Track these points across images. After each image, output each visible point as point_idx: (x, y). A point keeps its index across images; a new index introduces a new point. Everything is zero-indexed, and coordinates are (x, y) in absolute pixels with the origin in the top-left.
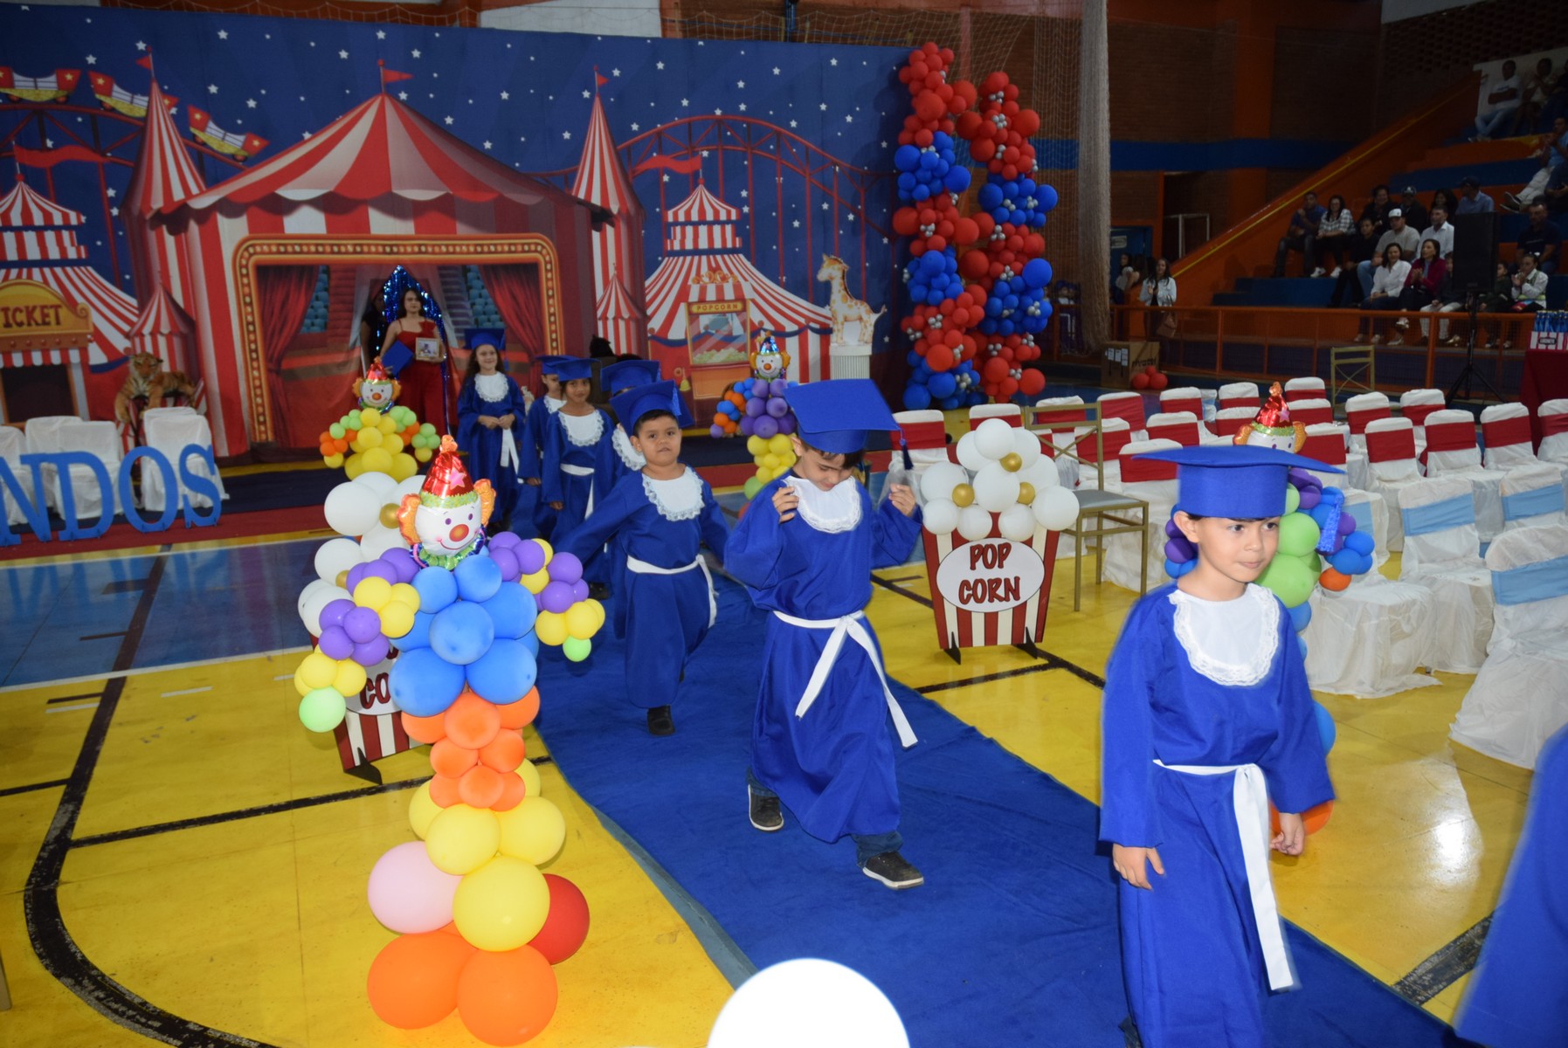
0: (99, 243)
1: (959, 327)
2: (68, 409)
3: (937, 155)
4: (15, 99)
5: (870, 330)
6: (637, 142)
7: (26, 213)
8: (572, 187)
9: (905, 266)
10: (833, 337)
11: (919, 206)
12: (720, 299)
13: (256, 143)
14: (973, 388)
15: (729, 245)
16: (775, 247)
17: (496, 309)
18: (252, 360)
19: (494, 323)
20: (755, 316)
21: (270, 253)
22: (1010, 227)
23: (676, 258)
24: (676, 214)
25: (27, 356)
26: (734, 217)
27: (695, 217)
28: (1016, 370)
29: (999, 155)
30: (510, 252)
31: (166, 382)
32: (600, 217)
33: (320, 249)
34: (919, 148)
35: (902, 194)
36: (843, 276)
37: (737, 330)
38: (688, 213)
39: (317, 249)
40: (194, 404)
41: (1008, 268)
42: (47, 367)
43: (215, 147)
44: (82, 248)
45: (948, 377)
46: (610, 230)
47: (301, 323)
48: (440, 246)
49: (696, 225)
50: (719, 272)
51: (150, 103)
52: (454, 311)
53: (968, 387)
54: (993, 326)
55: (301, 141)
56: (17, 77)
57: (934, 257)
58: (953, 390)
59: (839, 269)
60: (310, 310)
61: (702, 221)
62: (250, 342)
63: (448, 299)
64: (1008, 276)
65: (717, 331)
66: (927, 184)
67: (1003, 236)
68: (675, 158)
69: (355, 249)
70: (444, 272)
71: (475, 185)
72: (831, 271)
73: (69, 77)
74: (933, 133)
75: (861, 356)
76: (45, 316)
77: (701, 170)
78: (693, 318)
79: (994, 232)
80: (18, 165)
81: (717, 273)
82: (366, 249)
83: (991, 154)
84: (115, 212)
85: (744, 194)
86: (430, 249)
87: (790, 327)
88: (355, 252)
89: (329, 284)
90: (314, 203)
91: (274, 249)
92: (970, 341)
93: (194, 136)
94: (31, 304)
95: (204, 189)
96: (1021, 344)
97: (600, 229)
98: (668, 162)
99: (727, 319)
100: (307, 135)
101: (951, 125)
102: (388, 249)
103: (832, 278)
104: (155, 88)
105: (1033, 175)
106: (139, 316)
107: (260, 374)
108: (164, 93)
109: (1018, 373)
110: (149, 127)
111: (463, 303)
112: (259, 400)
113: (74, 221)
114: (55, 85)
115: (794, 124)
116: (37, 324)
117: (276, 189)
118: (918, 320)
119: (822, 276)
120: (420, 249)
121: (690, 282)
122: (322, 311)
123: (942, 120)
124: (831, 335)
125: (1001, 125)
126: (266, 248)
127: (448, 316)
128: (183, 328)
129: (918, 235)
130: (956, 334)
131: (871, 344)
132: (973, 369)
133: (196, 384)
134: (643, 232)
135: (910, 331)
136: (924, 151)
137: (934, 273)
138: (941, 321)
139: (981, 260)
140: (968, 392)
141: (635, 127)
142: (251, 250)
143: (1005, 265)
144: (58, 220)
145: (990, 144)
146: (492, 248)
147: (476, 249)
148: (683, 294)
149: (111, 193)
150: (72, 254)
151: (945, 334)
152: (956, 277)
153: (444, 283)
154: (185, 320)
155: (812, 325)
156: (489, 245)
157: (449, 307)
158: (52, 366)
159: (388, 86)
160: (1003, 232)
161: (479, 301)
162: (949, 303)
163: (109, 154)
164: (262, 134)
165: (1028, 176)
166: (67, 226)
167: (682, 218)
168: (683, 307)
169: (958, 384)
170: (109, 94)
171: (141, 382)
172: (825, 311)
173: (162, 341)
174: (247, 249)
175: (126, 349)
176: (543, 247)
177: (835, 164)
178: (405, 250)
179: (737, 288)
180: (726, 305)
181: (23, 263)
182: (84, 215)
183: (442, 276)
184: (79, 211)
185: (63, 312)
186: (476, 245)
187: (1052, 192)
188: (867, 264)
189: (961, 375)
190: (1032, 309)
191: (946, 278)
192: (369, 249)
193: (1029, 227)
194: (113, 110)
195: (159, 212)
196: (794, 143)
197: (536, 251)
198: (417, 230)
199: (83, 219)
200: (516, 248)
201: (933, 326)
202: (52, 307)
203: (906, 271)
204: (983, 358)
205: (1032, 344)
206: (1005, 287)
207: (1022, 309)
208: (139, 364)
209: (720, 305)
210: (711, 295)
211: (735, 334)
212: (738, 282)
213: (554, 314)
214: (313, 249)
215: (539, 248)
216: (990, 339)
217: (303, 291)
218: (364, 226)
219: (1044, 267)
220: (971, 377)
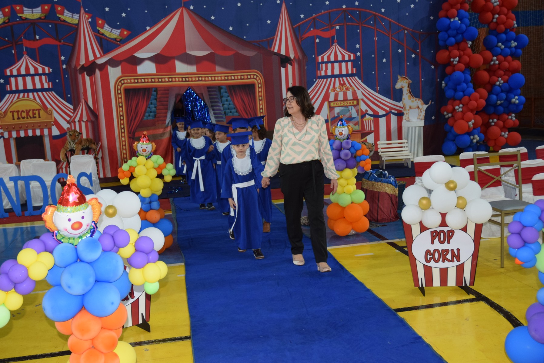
0: (57, 81)
1: (472, 111)
2: (42, 156)
3: (460, 22)
4: (24, 18)
5: (423, 113)
6: (303, 24)
7: (27, 68)
8: (271, 47)
9: (443, 80)
10: (404, 117)
11: (450, 48)
12: (345, 99)
13: (125, 33)
14: (481, 142)
15: (350, 72)
16: (373, 73)
17: (234, 107)
18: (122, 132)
19: (233, 114)
20: (363, 107)
21: (131, 83)
22: (501, 57)
23: (323, 79)
24: (322, 58)
25: (26, 132)
26: (352, 58)
27: (332, 59)
28: (505, 133)
29: (495, 20)
30: (241, 79)
31: (83, 143)
32: (285, 61)
33: (153, 80)
34: (450, 19)
35: (441, 43)
36: (409, 86)
37: (354, 114)
38: (329, 57)
39: (152, 80)
40: (96, 153)
41: (500, 79)
42: (34, 137)
43: (107, 35)
44: (50, 83)
45: (466, 137)
46: (290, 67)
47: (144, 115)
48: (208, 77)
49: (333, 63)
50: (345, 86)
51: (80, 17)
52: (215, 108)
53: (477, 142)
54: (492, 110)
55: (145, 31)
56: (25, 9)
57: (458, 74)
58: (469, 144)
59: (407, 82)
60: (148, 109)
61: (336, 61)
62: (121, 124)
63: (211, 102)
64: (500, 84)
65: (344, 115)
66: (454, 37)
67: (497, 62)
68: (322, 30)
69: (169, 80)
70: (210, 89)
71: (225, 48)
72: (402, 84)
73: (46, 7)
74: (457, 11)
75: (418, 127)
76: (34, 114)
77: (335, 36)
78: (331, 109)
79: (492, 60)
80: (24, 47)
81: (344, 86)
82: (174, 80)
83: (491, 20)
84: (64, 66)
85: (358, 46)
86: (203, 79)
87: (382, 112)
88: (169, 81)
89: (157, 96)
90: (150, 59)
91: (133, 81)
92: (479, 118)
93: (99, 30)
94: (28, 109)
95: (102, 55)
96: (508, 119)
97: (285, 67)
98: (319, 32)
99: (349, 109)
100: (148, 28)
101: (467, 6)
102: (184, 79)
103: (403, 87)
104: (82, 10)
105: (515, 29)
106: (74, 113)
107: (125, 139)
108: (86, 12)
109: (506, 134)
110: (79, 28)
111: (219, 104)
112: (124, 151)
113: (47, 72)
114: (40, 11)
115: (383, 10)
116: (31, 118)
117: (134, 53)
118: (450, 107)
119: (398, 86)
120: (199, 79)
121: (330, 91)
122: (153, 109)
123: (462, 4)
124: (403, 116)
125: (496, 4)
126: (129, 81)
127: (212, 110)
128: (92, 118)
129: (450, 64)
130: (470, 114)
131: (424, 120)
132: (481, 132)
133: (97, 144)
134: (306, 67)
135: (445, 113)
136: (452, 20)
137: (458, 83)
138: (462, 108)
139: (485, 75)
140: (478, 144)
141: (302, 16)
142: (122, 82)
143: (498, 78)
144: (40, 71)
145: (489, 15)
146: (233, 78)
147: (225, 78)
148: (326, 97)
149: (63, 58)
150: (46, 86)
151: (464, 114)
152: (471, 85)
153: (210, 95)
154: (93, 114)
155: (393, 111)
156: (231, 76)
157: (212, 106)
158: (36, 136)
159: (184, 3)
160: (497, 60)
161: (226, 103)
162: (466, 98)
163: (62, 41)
164: (128, 29)
165: (512, 30)
166: (44, 74)
167: (325, 59)
168: (326, 104)
169: (472, 140)
170: (63, 14)
171: (72, 143)
172: (400, 104)
173: (83, 124)
174: (120, 81)
175: (68, 128)
176: (257, 76)
177: (405, 29)
178: (192, 80)
179: (354, 93)
180: (348, 102)
181: (26, 91)
182: (51, 69)
183: (209, 91)
184: (49, 67)
185: (42, 112)
186: (225, 76)
187: (525, 38)
188: (423, 80)
189: (473, 136)
190: (514, 100)
191: (464, 85)
192: (175, 80)
193: (512, 57)
194: (64, 21)
195: (83, 65)
196: (383, 19)
197: (254, 78)
198: (198, 70)
199: (51, 70)
200: (244, 77)
201: (458, 111)
202: (37, 110)
203: (443, 82)
204: (486, 126)
205: (514, 119)
206: (498, 89)
207: (508, 100)
208: (71, 135)
209: (345, 102)
210: (341, 97)
211: (353, 116)
212: (355, 90)
213: (262, 109)
214: (150, 80)
215: (255, 77)
216: (491, 116)
217: (146, 99)
218: (173, 69)
219: (520, 77)
220: (478, 136)
